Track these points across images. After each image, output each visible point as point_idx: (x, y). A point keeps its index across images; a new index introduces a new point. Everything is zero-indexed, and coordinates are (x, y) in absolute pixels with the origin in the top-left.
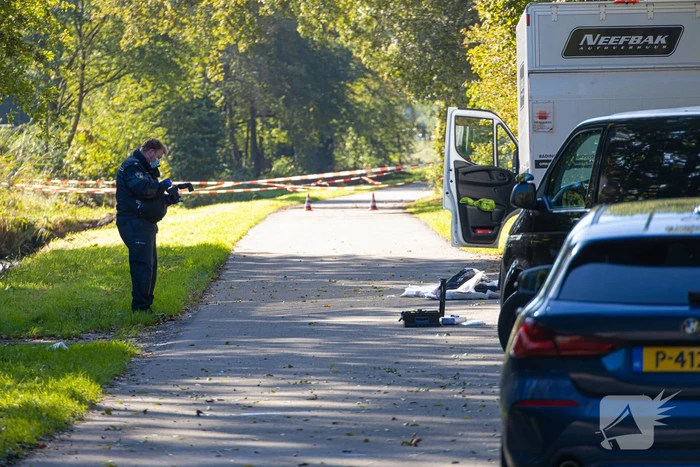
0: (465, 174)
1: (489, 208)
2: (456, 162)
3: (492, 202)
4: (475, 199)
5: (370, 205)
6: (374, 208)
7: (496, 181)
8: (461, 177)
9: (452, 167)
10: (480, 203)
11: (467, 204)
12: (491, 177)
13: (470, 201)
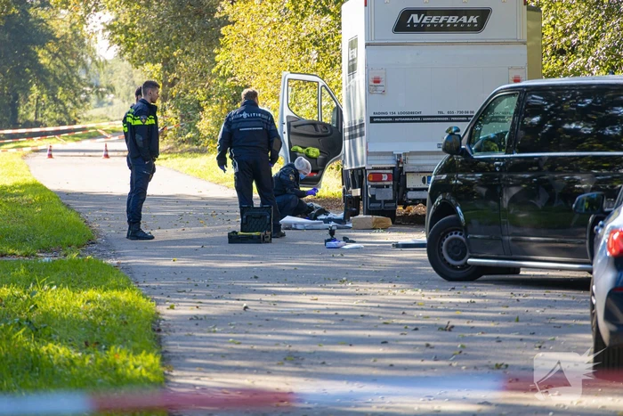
0: (295, 126)
1: (315, 155)
2: (288, 117)
3: (317, 150)
4: (303, 148)
5: (103, 153)
6: (107, 156)
7: (320, 133)
8: (293, 129)
9: (285, 121)
10: (308, 151)
11: (297, 151)
12: (317, 130)
13: (300, 149)
